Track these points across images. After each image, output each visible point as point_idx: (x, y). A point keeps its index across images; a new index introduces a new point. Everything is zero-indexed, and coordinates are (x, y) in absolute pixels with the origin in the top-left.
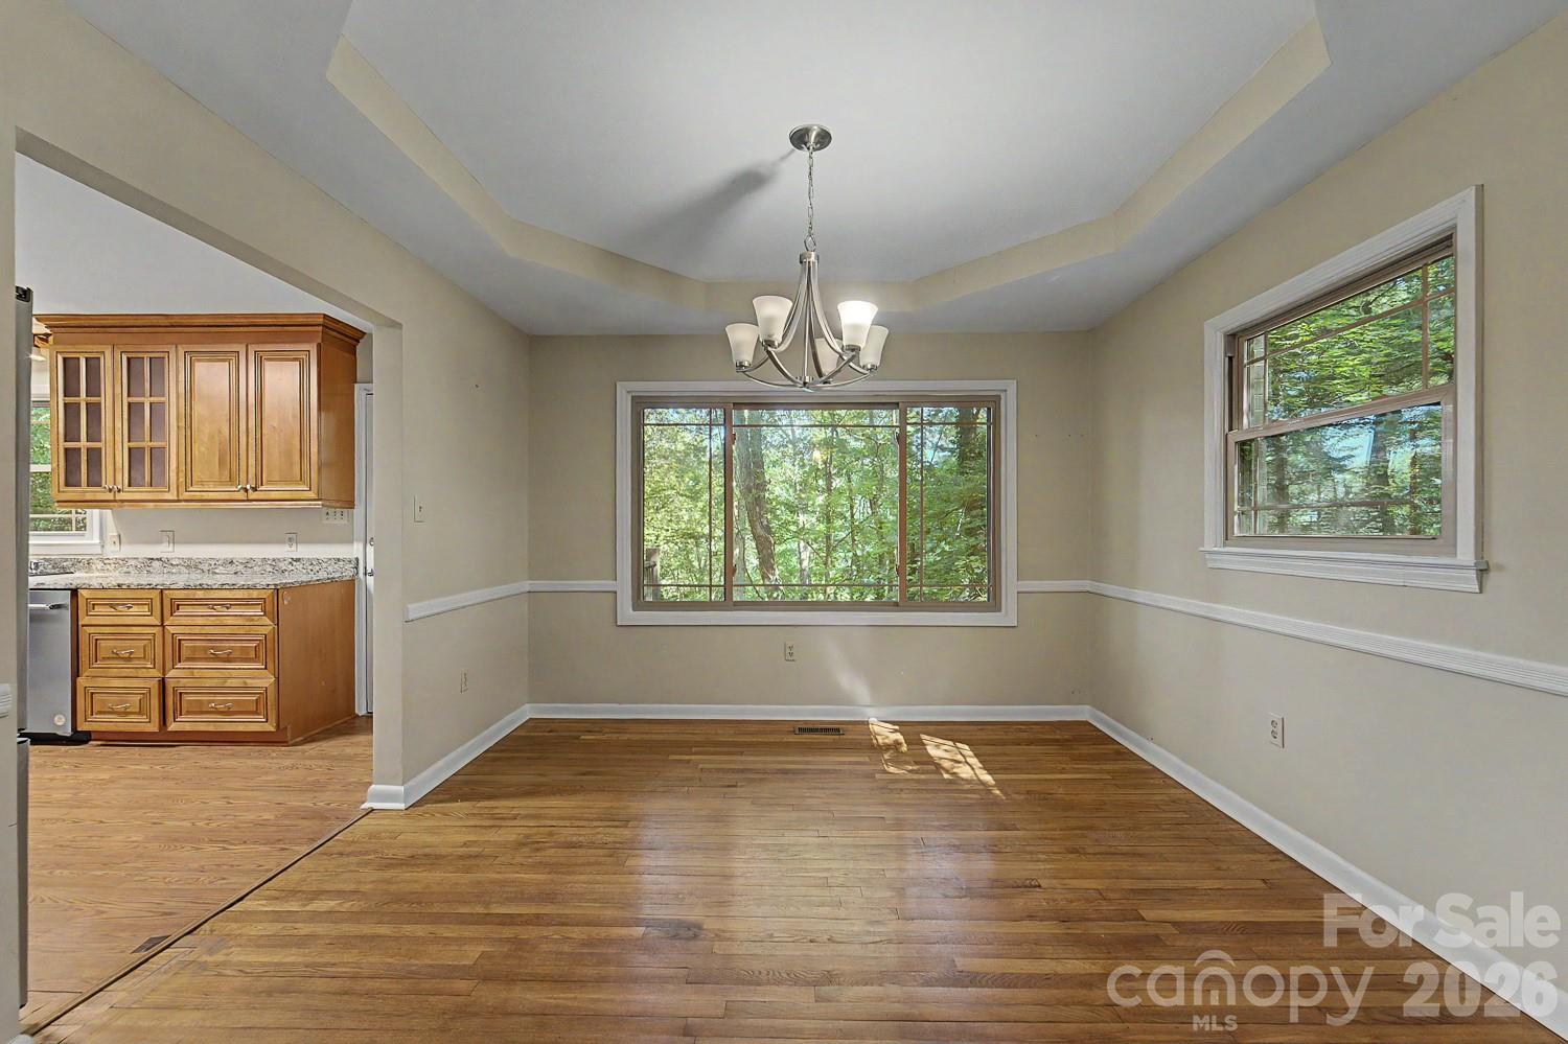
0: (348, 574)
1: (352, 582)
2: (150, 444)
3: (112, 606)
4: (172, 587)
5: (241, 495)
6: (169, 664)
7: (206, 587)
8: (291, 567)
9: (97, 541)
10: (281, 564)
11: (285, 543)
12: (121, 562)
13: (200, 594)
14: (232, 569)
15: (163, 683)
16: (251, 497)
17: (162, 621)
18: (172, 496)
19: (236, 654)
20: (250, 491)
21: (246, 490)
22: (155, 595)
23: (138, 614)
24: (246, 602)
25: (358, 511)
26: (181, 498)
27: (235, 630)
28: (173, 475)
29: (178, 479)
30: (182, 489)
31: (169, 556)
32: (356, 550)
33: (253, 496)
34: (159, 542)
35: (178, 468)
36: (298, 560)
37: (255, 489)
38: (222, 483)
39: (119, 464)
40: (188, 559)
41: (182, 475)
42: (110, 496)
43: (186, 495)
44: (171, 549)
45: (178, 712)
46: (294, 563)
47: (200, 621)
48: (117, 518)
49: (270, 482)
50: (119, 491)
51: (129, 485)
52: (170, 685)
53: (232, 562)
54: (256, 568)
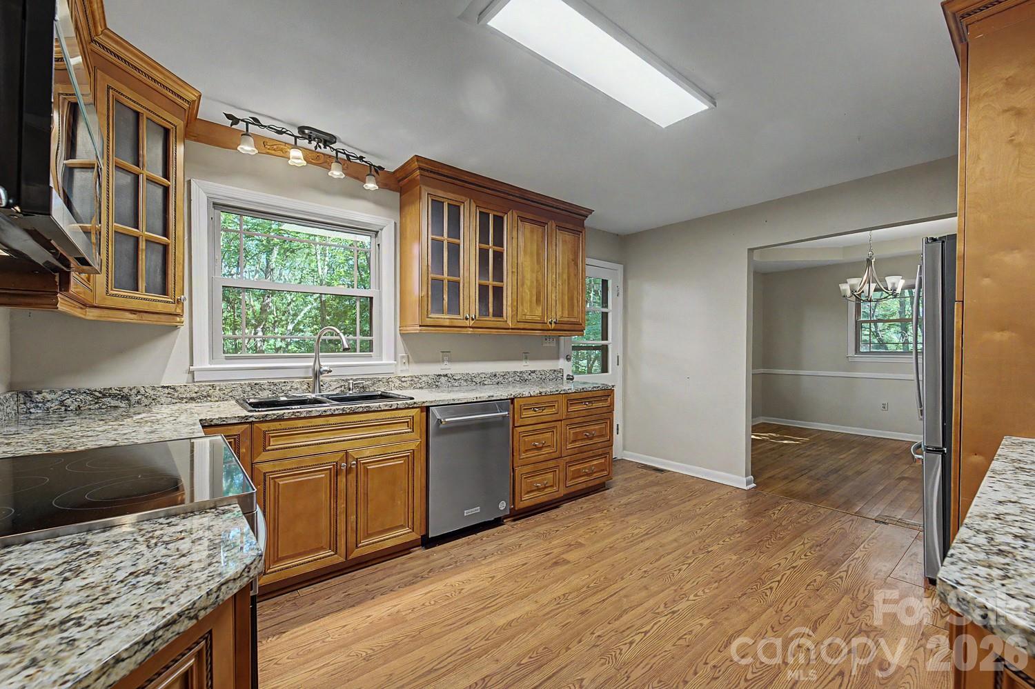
2: (493, 283)
14: (495, 380)
19: (597, 433)
23: (550, 414)
26: (514, 326)
28: (510, 308)
29: (512, 312)
30: (514, 320)
31: (451, 372)
34: (440, 361)
35: (512, 303)
37: (555, 322)
40: (466, 374)
41: (514, 309)
42: (464, 323)
43: (517, 325)
50: (473, 320)
51: (479, 315)
53: (495, 375)
54: (510, 379)
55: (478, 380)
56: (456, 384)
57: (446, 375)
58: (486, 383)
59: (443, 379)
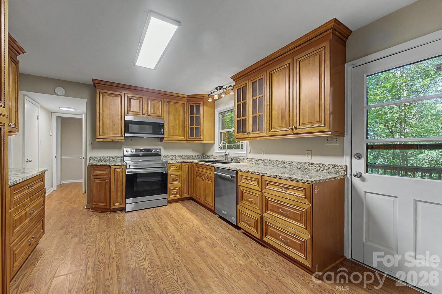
0: (341, 175)
1: (344, 179)
2: (259, 114)
3: (247, 179)
4: (265, 175)
5: (290, 132)
6: (264, 210)
7: (278, 177)
8: (309, 167)
9: (245, 152)
10: (304, 166)
11: (306, 155)
12: (251, 160)
13: (276, 180)
14: (284, 165)
15: (262, 217)
16: (295, 132)
17: (262, 190)
18: (265, 134)
19: (291, 215)
20: (294, 130)
21: (292, 129)
22: (259, 177)
23: (254, 185)
24: (296, 188)
25: (347, 138)
26: (268, 135)
27: (291, 202)
28: (265, 125)
29: (267, 127)
30: (268, 131)
31: (264, 158)
32: (345, 161)
33: (295, 131)
34: (261, 153)
35: (267, 122)
36: (312, 164)
37: (296, 128)
38: (282, 127)
39: (250, 124)
40: (270, 160)
41: (268, 125)
42: (247, 136)
43: (270, 134)
44: (264, 156)
45: (267, 233)
46: (311, 166)
47: (276, 193)
48: (250, 144)
49: (303, 124)
50: (250, 134)
51: (253, 132)
52: (264, 220)
53: (284, 163)
54: (294, 166)
55: (275, 164)
56: (265, 164)
57: (261, 160)
58: (279, 166)
59: (260, 161)
